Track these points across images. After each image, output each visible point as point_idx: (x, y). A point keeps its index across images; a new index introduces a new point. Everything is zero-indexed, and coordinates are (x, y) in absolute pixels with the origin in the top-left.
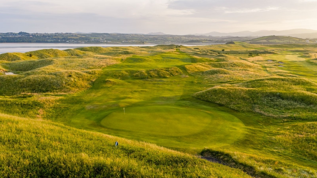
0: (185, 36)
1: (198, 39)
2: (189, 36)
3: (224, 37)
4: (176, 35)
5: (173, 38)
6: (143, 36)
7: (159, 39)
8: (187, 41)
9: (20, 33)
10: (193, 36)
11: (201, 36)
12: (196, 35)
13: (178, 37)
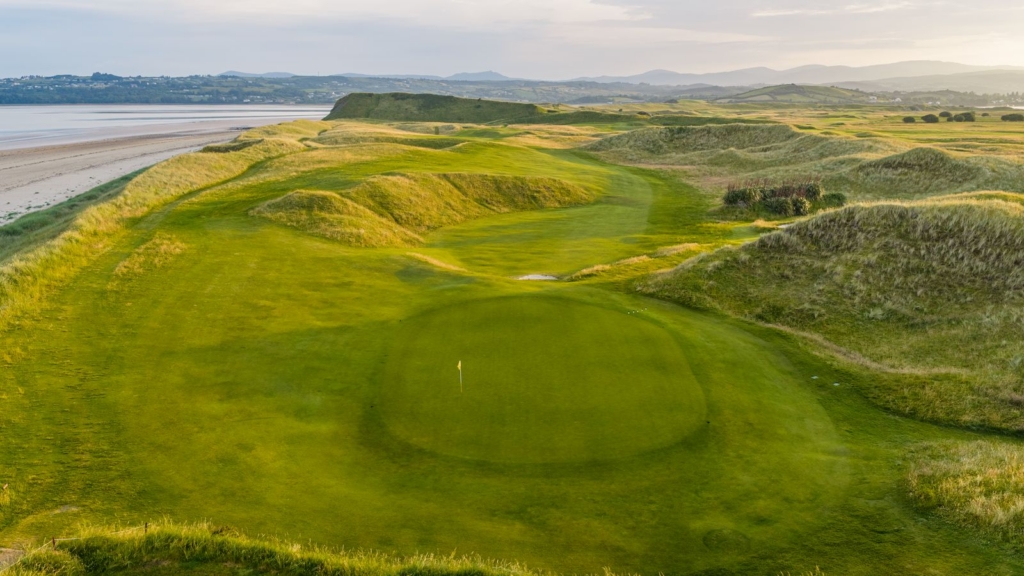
0: (569, 84)
1: (604, 93)
2: (580, 84)
3: (684, 86)
4: (543, 82)
5: (534, 92)
6: (444, 84)
7: (495, 92)
8: (574, 98)
9: (97, 77)
10: (592, 85)
11: (617, 85)
12: (600, 82)
13: (547, 88)
